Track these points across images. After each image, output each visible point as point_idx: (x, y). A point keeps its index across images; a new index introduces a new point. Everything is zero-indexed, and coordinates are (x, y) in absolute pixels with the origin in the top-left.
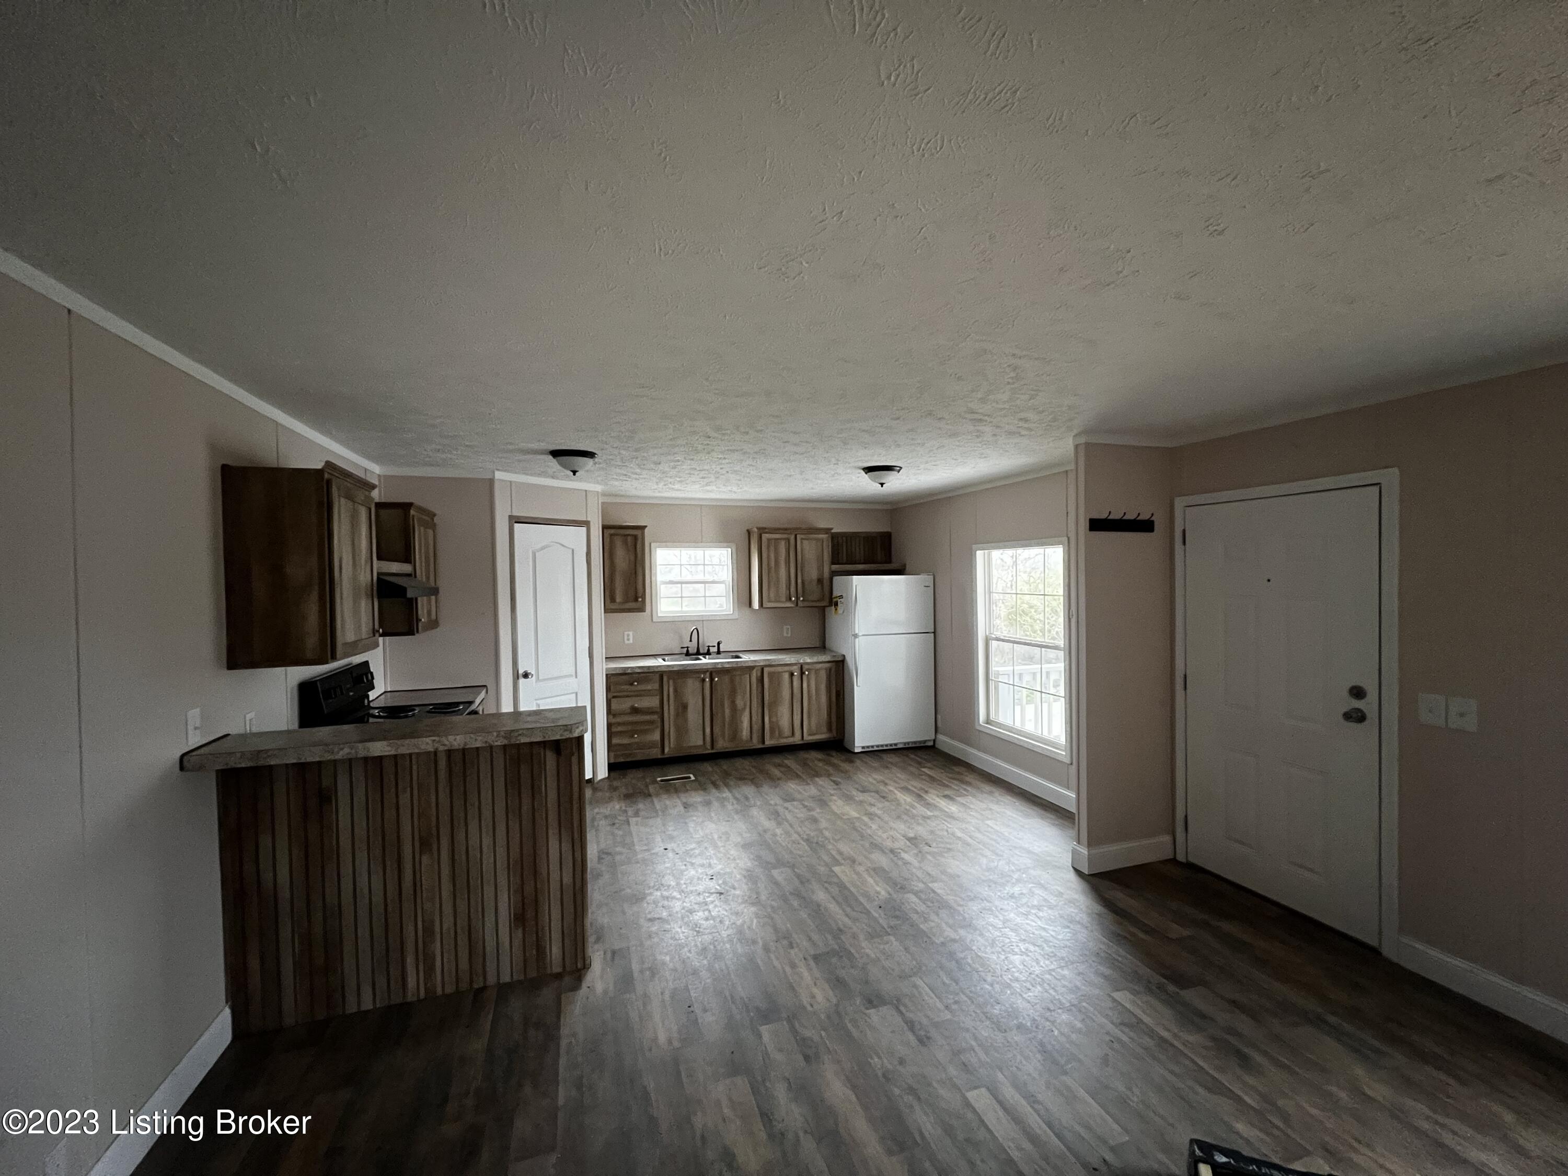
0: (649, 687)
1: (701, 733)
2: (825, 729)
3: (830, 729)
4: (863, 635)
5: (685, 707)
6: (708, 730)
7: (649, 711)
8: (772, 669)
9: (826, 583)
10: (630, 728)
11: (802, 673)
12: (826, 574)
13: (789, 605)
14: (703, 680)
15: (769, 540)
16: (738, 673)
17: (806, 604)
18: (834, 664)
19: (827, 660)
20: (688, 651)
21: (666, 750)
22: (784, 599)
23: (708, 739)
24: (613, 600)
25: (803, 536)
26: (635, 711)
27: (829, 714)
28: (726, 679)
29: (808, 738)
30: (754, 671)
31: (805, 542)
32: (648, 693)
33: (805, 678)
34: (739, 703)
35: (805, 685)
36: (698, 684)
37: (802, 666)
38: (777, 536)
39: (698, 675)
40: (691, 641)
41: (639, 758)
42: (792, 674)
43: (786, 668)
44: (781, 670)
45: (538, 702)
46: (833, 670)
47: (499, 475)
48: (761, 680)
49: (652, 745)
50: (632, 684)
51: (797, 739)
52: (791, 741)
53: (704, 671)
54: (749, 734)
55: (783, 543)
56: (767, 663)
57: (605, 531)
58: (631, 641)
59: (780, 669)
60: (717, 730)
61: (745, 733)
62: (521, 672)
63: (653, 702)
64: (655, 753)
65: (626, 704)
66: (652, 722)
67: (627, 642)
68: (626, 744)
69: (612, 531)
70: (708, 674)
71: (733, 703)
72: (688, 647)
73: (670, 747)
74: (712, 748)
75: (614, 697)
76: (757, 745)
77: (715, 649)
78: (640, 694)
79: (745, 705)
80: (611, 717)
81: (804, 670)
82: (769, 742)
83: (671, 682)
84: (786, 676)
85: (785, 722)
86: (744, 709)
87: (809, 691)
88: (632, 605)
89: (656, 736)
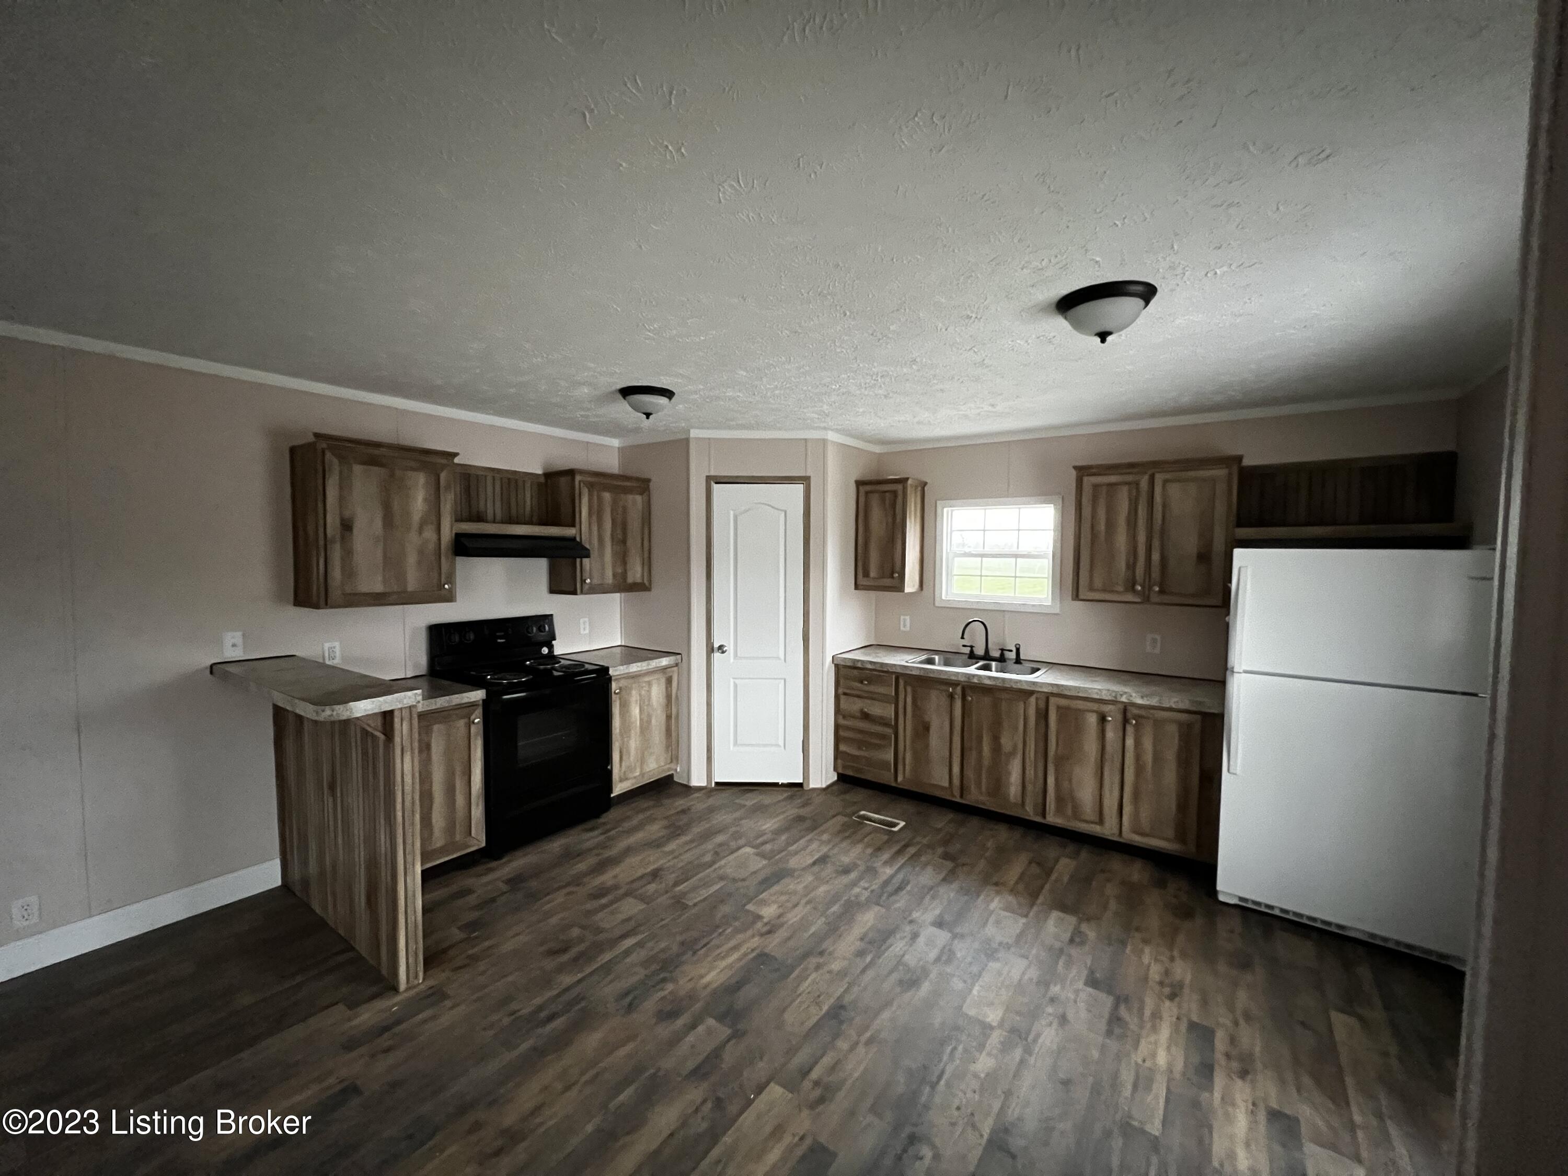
0: (881, 690)
1: (946, 770)
2: (1170, 833)
3: (1181, 836)
4: (1246, 672)
5: (927, 728)
6: (956, 769)
7: (882, 722)
8: (1063, 702)
9: (1217, 560)
10: (859, 736)
11: (1125, 721)
12: (1219, 545)
13: (1130, 597)
14: (951, 697)
15: (1096, 487)
16: (1004, 696)
17: (1166, 598)
18: (1198, 717)
19: (1181, 706)
20: (972, 651)
21: (900, 779)
22: (1121, 589)
23: (956, 781)
24: (866, 574)
25: (1168, 476)
26: (866, 716)
27: (1182, 807)
28: (987, 700)
29: (1129, 836)
30: (1033, 700)
31: (1174, 490)
32: (883, 699)
33: (1130, 730)
34: (1006, 742)
35: (1130, 742)
36: (944, 701)
37: (1125, 706)
38: (1113, 479)
39: (944, 687)
40: (962, 638)
41: (869, 777)
42: (1103, 719)
43: (1095, 706)
44: (1081, 707)
46: (1197, 728)
47: (694, 433)
48: (1043, 715)
49: (884, 765)
50: (862, 682)
51: (1108, 830)
52: (1096, 829)
53: (955, 684)
54: (1019, 793)
55: (1125, 489)
56: (1055, 690)
57: (861, 488)
58: (908, 628)
59: (1080, 705)
60: (970, 774)
61: (1014, 790)
62: (716, 645)
63: (888, 711)
64: (886, 777)
65: (854, 706)
66: (884, 737)
67: (902, 628)
68: (855, 756)
69: (868, 488)
70: (959, 689)
71: (996, 739)
72: (972, 647)
73: (904, 777)
74: (961, 796)
75: (845, 694)
76: (1030, 813)
77: (1013, 655)
78: (872, 697)
79: (1015, 747)
80: (841, 717)
81: (1129, 715)
82: (1052, 819)
83: (909, 689)
84: (1092, 719)
85: (1086, 794)
86: (1012, 754)
87: (1138, 757)
88: (887, 582)
89: (890, 756)
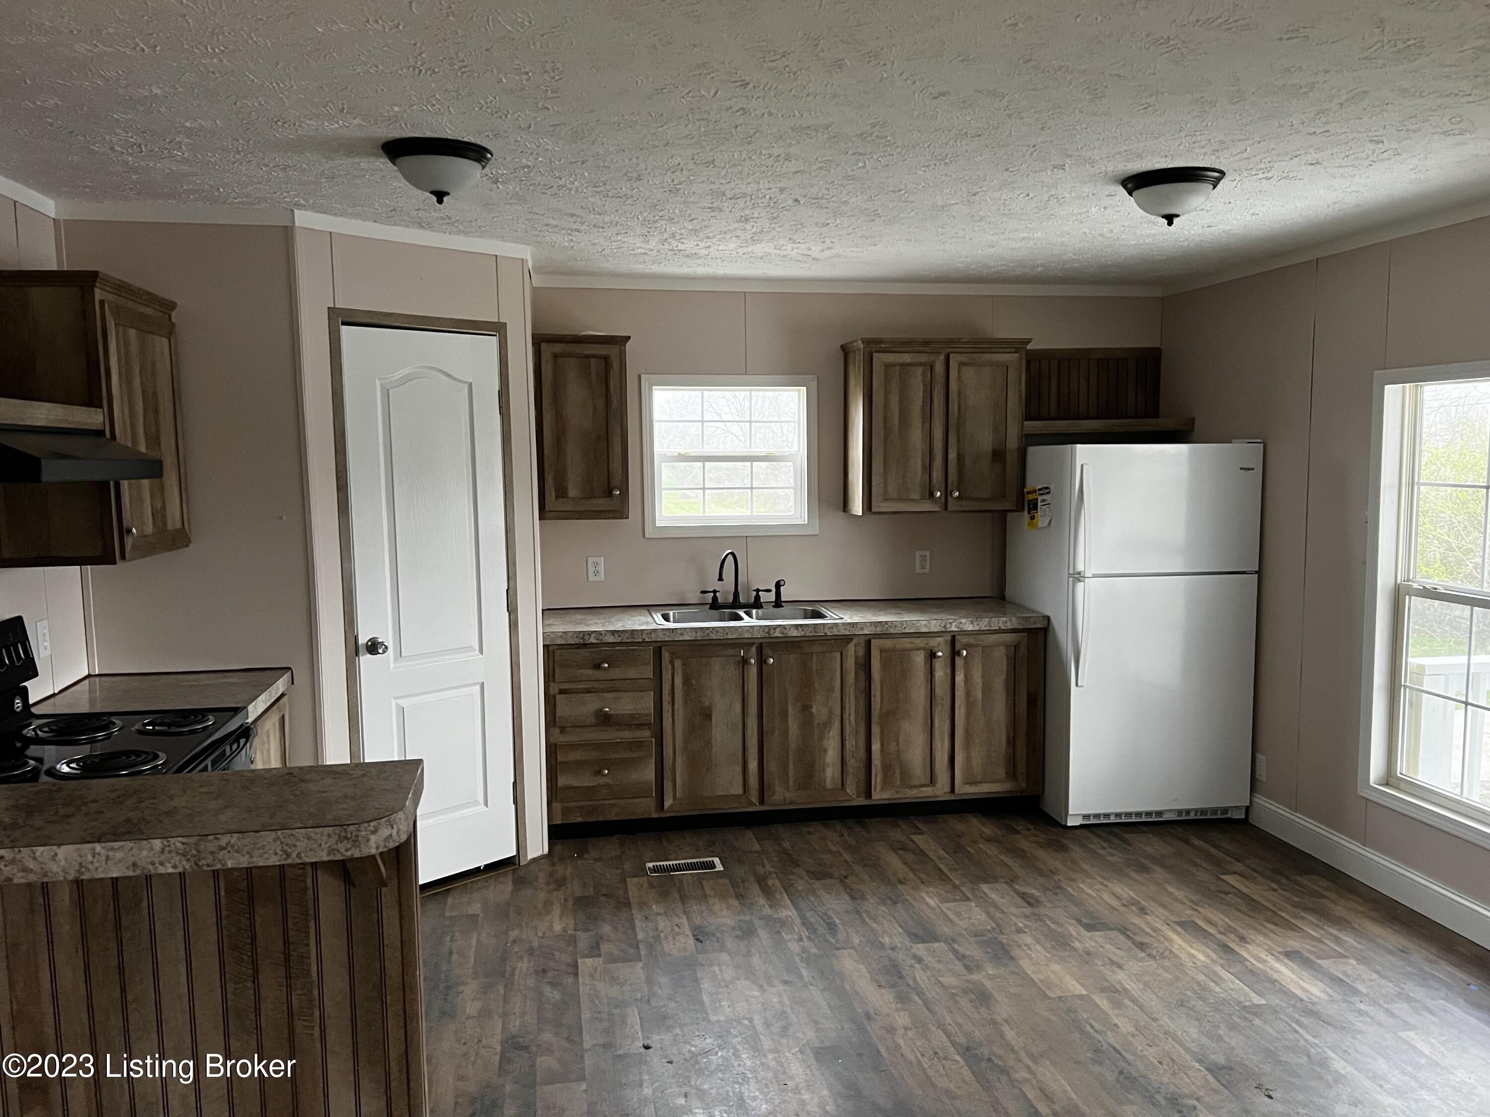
0: (632, 673)
1: (738, 769)
2: (1001, 773)
3: (1012, 774)
4: (1094, 576)
5: (707, 715)
6: (753, 765)
7: (634, 722)
8: (887, 643)
9: (1011, 460)
10: (593, 755)
11: (954, 653)
12: (1013, 442)
13: (927, 506)
14: (745, 662)
15: (888, 366)
16: (816, 648)
17: (966, 505)
18: (1025, 634)
19: (1009, 626)
20: (715, 598)
21: (667, 804)
22: (916, 496)
23: (753, 781)
24: (561, 492)
25: (962, 358)
26: (605, 720)
27: (1012, 742)
28: (793, 658)
29: (964, 790)
30: (851, 647)
31: (969, 374)
32: (634, 686)
33: (959, 662)
34: (819, 711)
35: (960, 678)
36: (733, 672)
37: (954, 637)
38: (907, 358)
39: (730, 652)
40: (720, 579)
41: (612, 816)
42: (932, 655)
43: (919, 642)
44: (909, 646)
45: (400, 702)
46: (1023, 650)
47: (303, 219)
48: (865, 665)
49: (639, 791)
50: (598, 667)
51: (940, 791)
52: (927, 793)
53: (746, 644)
54: (838, 774)
55: (919, 371)
56: (878, 630)
57: (544, 346)
58: (602, 577)
59: (906, 643)
60: (772, 766)
61: (830, 772)
62: (363, 640)
63: (645, 704)
64: (645, 807)
65: (587, 706)
66: (638, 745)
67: (592, 578)
68: (587, 788)
69: (558, 348)
70: (754, 650)
71: (806, 709)
72: (715, 592)
73: (675, 798)
74: (762, 802)
75: (562, 692)
76: (853, 797)
77: (772, 597)
78: (614, 688)
79: (831, 712)
80: (556, 731)
81: (958, 647)
82: (879, 795)
83: (678, 663)
84: (919, 659)
85: (915, 755)
86: (828, 724)
87: (968, 694)
88: (602, 503)
89: (648, 773)
